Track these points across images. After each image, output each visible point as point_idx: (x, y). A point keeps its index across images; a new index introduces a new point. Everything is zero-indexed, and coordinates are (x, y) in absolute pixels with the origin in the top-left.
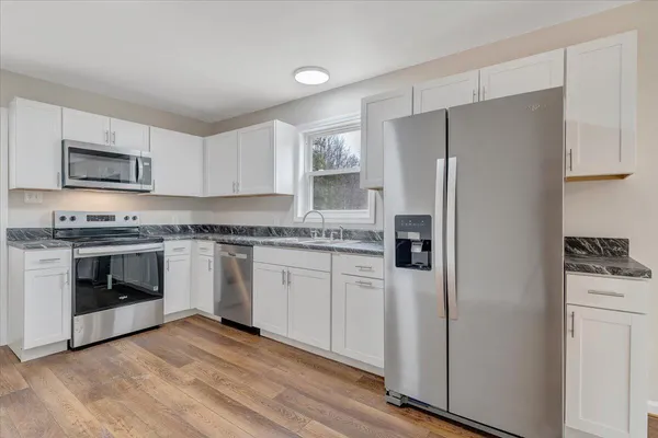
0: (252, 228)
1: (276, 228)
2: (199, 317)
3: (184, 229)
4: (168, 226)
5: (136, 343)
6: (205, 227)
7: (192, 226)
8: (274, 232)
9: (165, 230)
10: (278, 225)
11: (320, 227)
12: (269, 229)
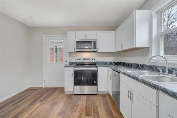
0: (132, 64)
2: (109, 95)
3: (111, 63)
4: (105, 62)
6: (118, 63)
7: (113, 62)
8: (140, 67)
9: (104, 63)
10: (142, 63)
11: (165, 66)
12: (138, 65)
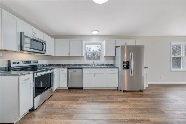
1: (78, 64)
5: (50, 101)
8: (77, 65)
10: (79, 63)
